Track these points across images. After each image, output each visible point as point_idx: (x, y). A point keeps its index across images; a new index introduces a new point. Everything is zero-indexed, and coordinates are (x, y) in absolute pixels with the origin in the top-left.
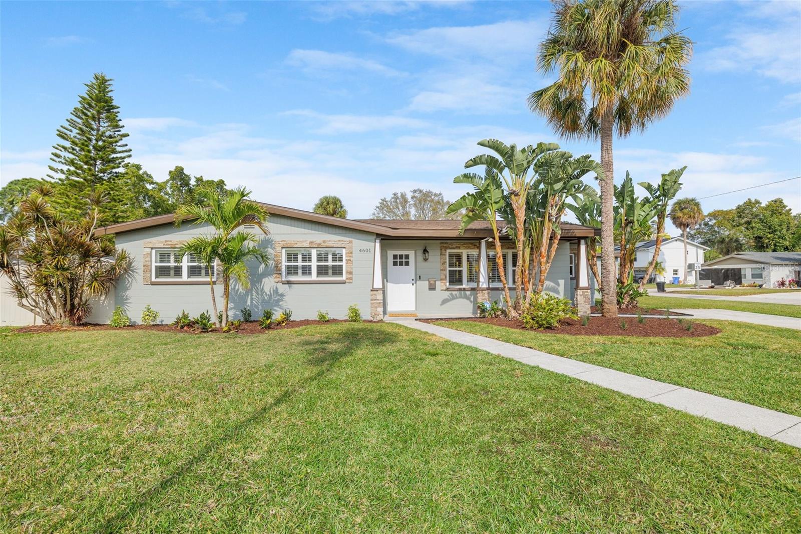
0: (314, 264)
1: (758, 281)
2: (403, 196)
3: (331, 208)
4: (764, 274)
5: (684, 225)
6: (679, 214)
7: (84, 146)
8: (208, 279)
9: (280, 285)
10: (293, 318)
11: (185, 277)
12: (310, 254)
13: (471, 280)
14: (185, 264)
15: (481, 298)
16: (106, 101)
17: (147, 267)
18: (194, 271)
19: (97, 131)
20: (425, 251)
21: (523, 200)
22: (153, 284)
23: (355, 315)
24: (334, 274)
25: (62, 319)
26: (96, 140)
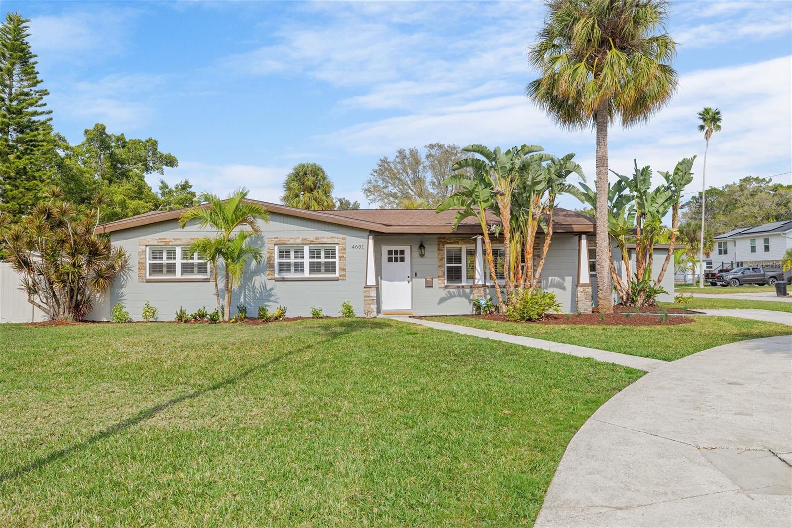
0: (307, 261)
2: (413, 154)
3: (310, 181)
9: (273, 282)
10: (287, 315)
11: (178, 275)
12: (302, 251)
13: (471, 277)
14: (178, 262)
15: (477, 295)
16: (22, 50)
17: (142, 265)
18: (187, 268)
19: (11, 87)
20: (422, 246)
21: (508, 199)
22: (148, 281)
23: (349, 311)
24: (327, 270)
25: (65, 315)
26: (11, 101)
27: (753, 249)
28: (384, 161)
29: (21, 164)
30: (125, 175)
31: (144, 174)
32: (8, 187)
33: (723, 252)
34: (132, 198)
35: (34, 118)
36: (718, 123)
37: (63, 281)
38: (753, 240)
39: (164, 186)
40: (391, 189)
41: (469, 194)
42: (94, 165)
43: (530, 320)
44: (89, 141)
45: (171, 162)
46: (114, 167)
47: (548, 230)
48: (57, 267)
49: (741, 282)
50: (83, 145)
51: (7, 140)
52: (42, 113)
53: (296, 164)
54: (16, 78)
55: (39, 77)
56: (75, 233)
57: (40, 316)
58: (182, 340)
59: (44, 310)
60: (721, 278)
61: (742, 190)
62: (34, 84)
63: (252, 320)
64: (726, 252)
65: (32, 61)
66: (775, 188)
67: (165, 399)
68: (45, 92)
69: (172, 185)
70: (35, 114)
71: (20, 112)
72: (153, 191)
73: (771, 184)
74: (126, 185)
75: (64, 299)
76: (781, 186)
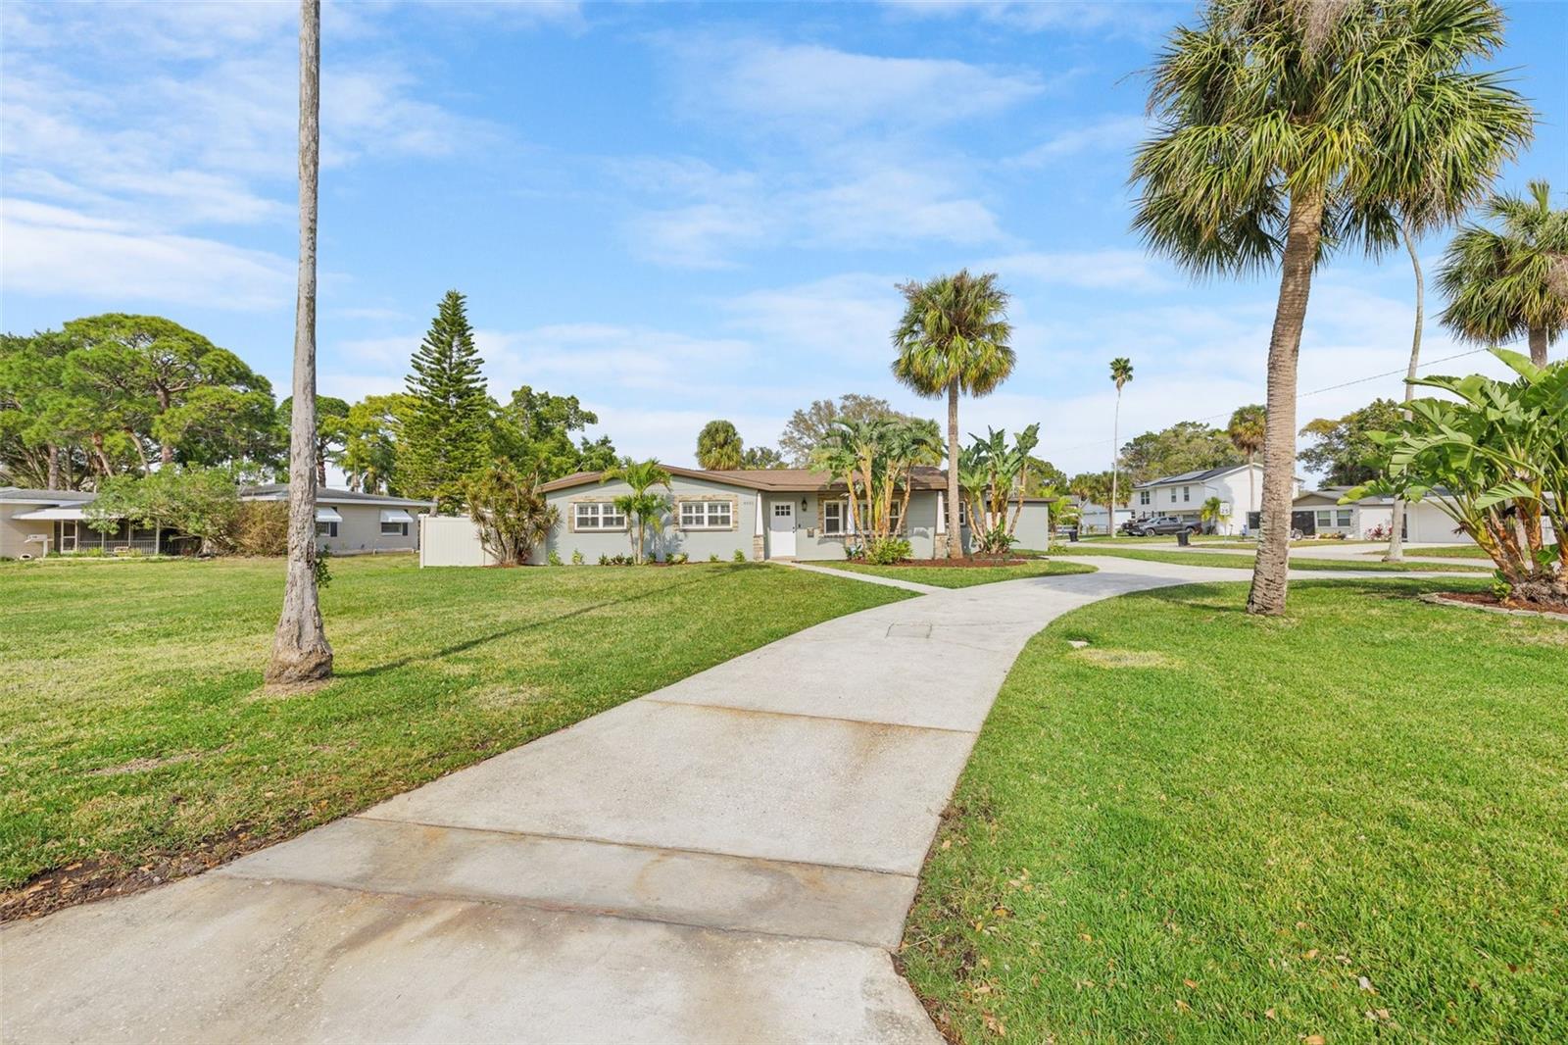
0: (706, 515)
1: (1344, 530)
2: (829, 405)
3: (721, 438)
4: (1353, 518)
5: (1249, 447)
6: (1240, 430)
7: (438, 377)
8: (621, 528)
9: (678, 533)
10: (689, 560)
11: (601, 527)
12: (702, 507)
13: (845, 528)
14: (601, 516)
15: (849, 543)
16: (461, 324)
17: (571, 519)
18: (608, 521)
19: (451, 357)
20: (804, 502)
21: (869, 463)
22: (576, 532)
23: (740, 556)
24: (723, 523)
25: (510, 559)
26: (451, 370)
27: (1174, 498)
28: (799, 414)
29: (461, 427)
30: (549, 432)
31: (567, 431)
32: (449, 448)
33: (1145, 501)
34: (555, 455)
35: (472, 385)
36: (1130, 373)
37: (510, 532)
38: (1173, 490)
39: (586, 442)
40: (806, 440)
41: (838, 458)
42: (521, 424)
43: (886, 563)
44: (516, 401)
45: (591, 419)
46: (539, 425)
47: (907, 488)
48: (505, 520)
49: (1159, 532)
50: (511, 405)
51: (449, 406)
52: (477, 380)
53: (708, 422)
54: (455, 349)
55: (475, 347)
56: (520, 494)
57: (490, 561)
58: (605, 576)
59: (494, 555)
60: (1136, 528)
61: (1177, 436)
62: (471, 354)
63: (662, 564)
64: (1148, 502)
65: (468, 333)
66: (1213, 433)
67: (596, 604)
68: (480, 361)
69: (593, 442)
70: (473, 381)
71: (459, 380)
72: (576, 447)
73: (1208, 429)
74: (551, 444)
75: (509, 546)
76: (1219, 431)
